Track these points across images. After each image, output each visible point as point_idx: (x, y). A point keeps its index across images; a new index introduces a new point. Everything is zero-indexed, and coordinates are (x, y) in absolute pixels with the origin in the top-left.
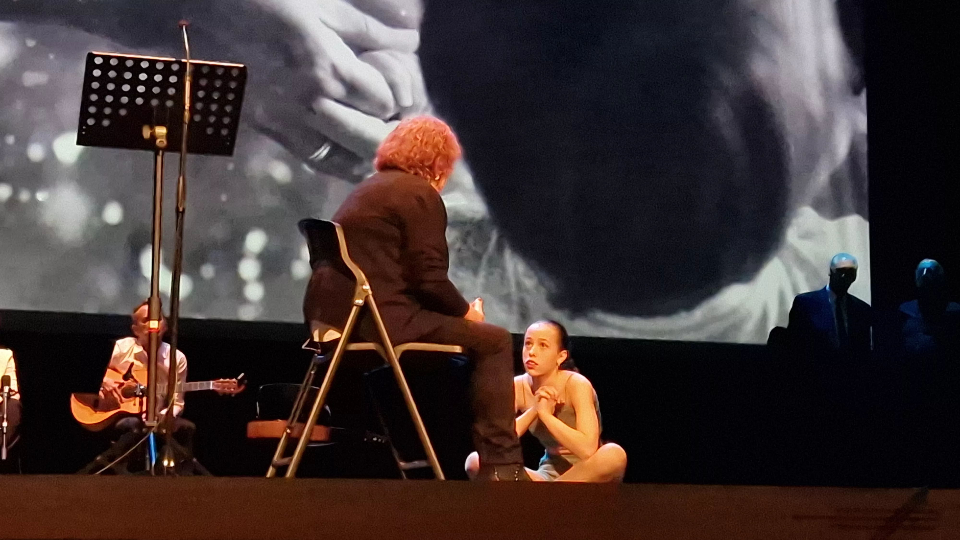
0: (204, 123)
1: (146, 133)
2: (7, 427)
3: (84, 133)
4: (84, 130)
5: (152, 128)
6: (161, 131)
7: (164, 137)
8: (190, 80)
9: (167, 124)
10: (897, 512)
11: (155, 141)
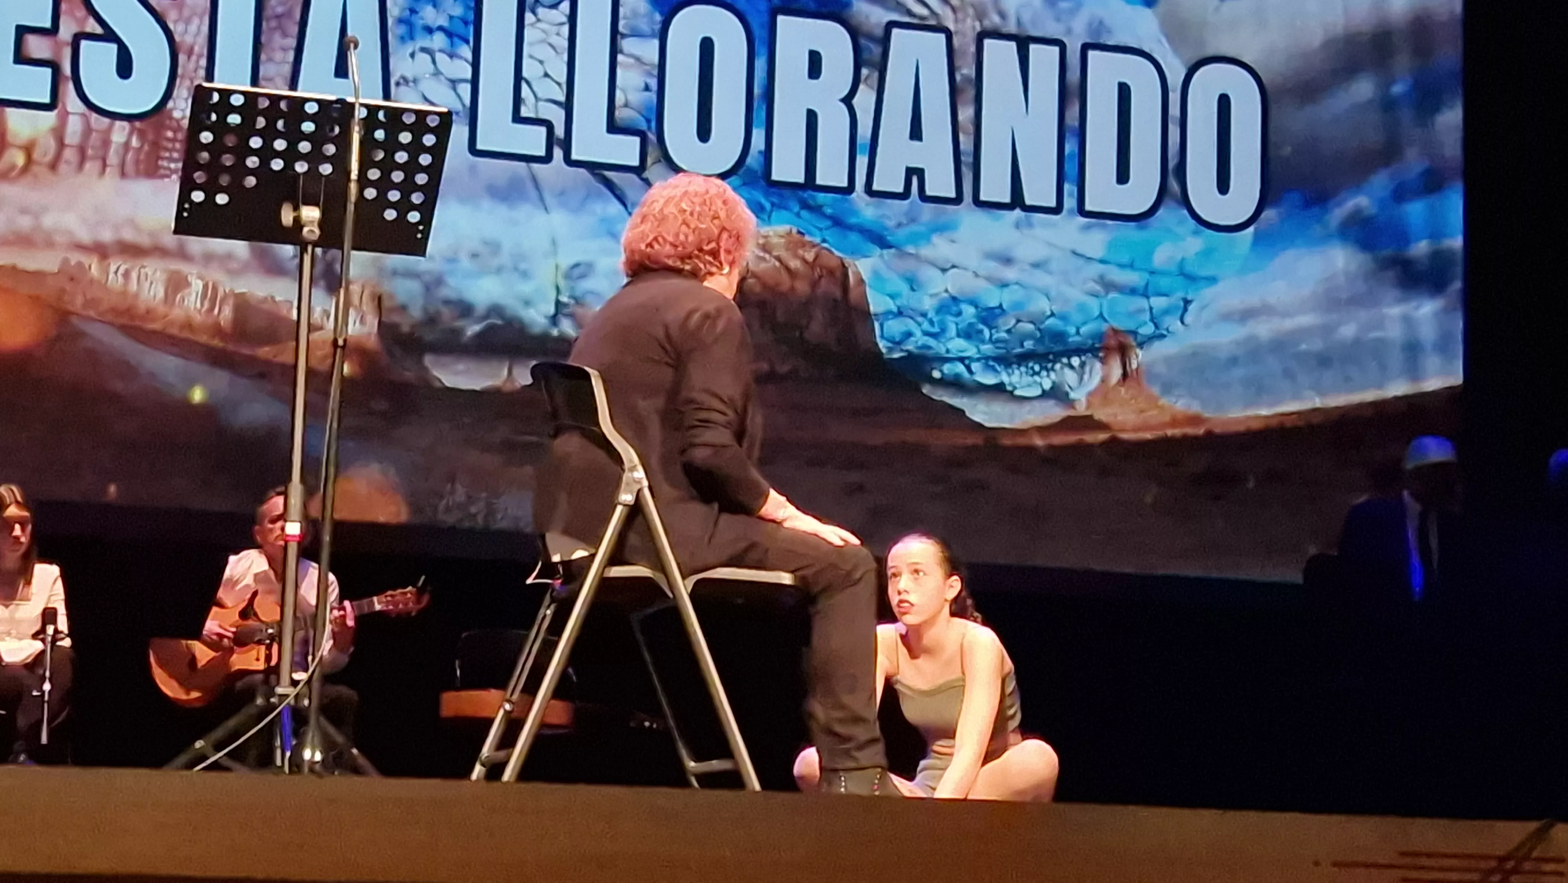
0: (382, 202)
1: (287, 217)
2: (50, 692)
3: (185, 214)
4: (187, 210)
5: (296, 208)
6: (311, 214)
7: (316, 224)
8: (359, 132)
9: (321, 204)
10: (1502, 860)
11: (301, 230)
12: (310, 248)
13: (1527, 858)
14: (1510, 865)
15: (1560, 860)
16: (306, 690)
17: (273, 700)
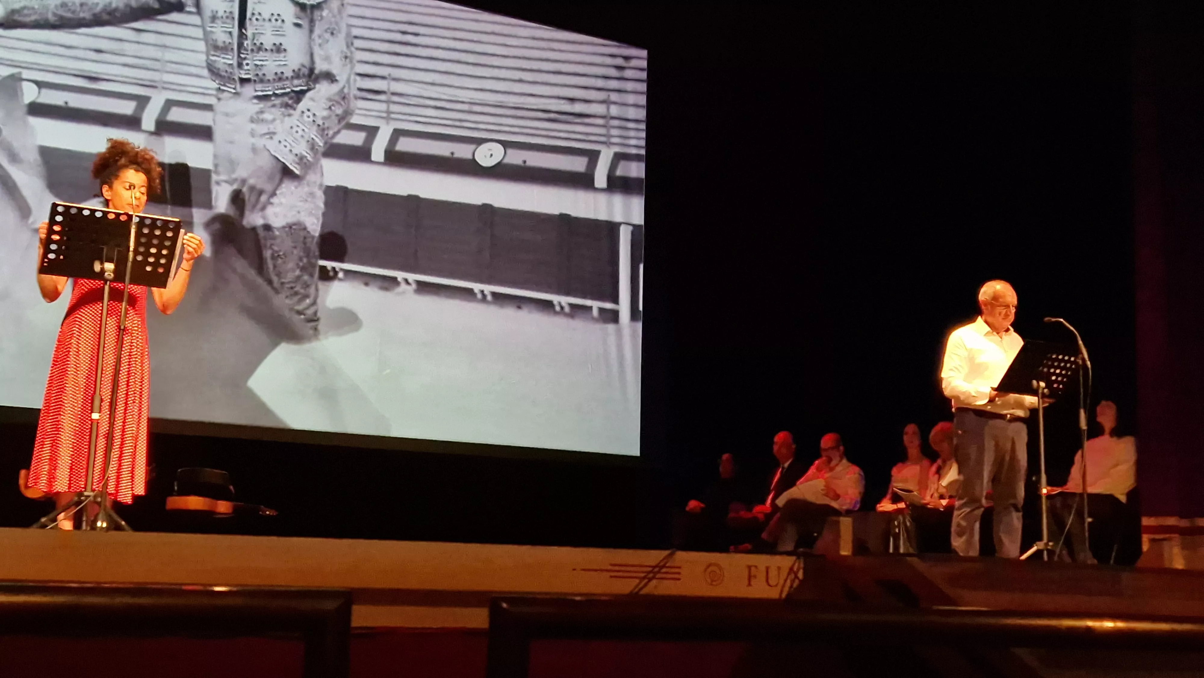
0: (145, 262)
1: (97, 267)
3: (45, 264)
4: (46, 262)
5: (102, 263)
6: (109, 266)
7: (112, 271)
8: (135, 228)
9: (114, 262)
10: (654, 567)
11: (104, 274)
12: (108, 283)
13: (664, 566)
14: (656, 570)
15: (679, 568)
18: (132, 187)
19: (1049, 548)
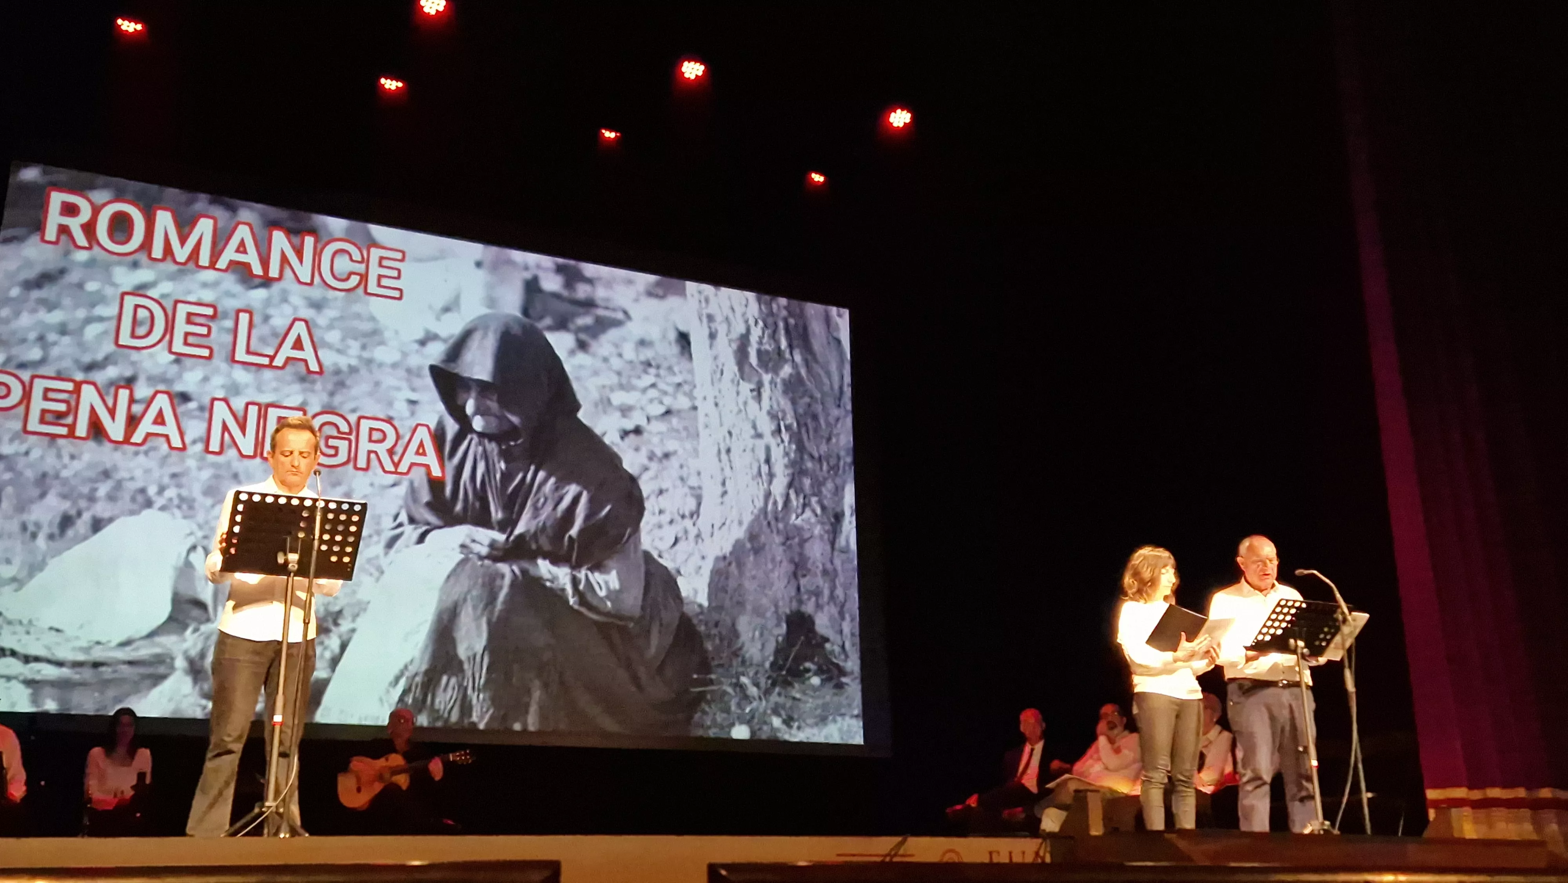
0: (330, 552)
1: (281, 560)
5: (285, 554)
6: (293, 557)
7: (296, 562)
9: (299, 552)
10: (884, 856)
11: (288, 566)
13: (895, 855)
16: (282, 803)
17: (263, 809)
18: (317, 473)
19: (1326, 828)
